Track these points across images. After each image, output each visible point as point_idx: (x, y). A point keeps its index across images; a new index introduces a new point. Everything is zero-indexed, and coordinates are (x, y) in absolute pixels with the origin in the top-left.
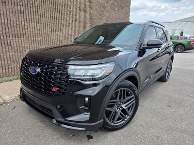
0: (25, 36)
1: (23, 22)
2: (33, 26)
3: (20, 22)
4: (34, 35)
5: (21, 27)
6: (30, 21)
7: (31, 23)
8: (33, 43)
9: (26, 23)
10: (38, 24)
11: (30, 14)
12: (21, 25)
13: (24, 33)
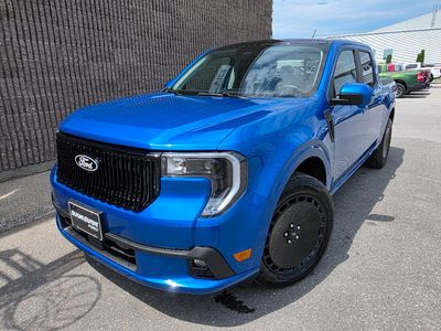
0: (22, 74)
1: (15, 39)
2: (41, 48)
3: (8, 39)
4: (45, 71)
5: (10, 52)
6: (34, 37)
7: (34, 42)
8: (43, 90)
9: (21, 41)
10: (53, 44)
11: (30, 18)
12: (9, 47)
13: (20, 66)
